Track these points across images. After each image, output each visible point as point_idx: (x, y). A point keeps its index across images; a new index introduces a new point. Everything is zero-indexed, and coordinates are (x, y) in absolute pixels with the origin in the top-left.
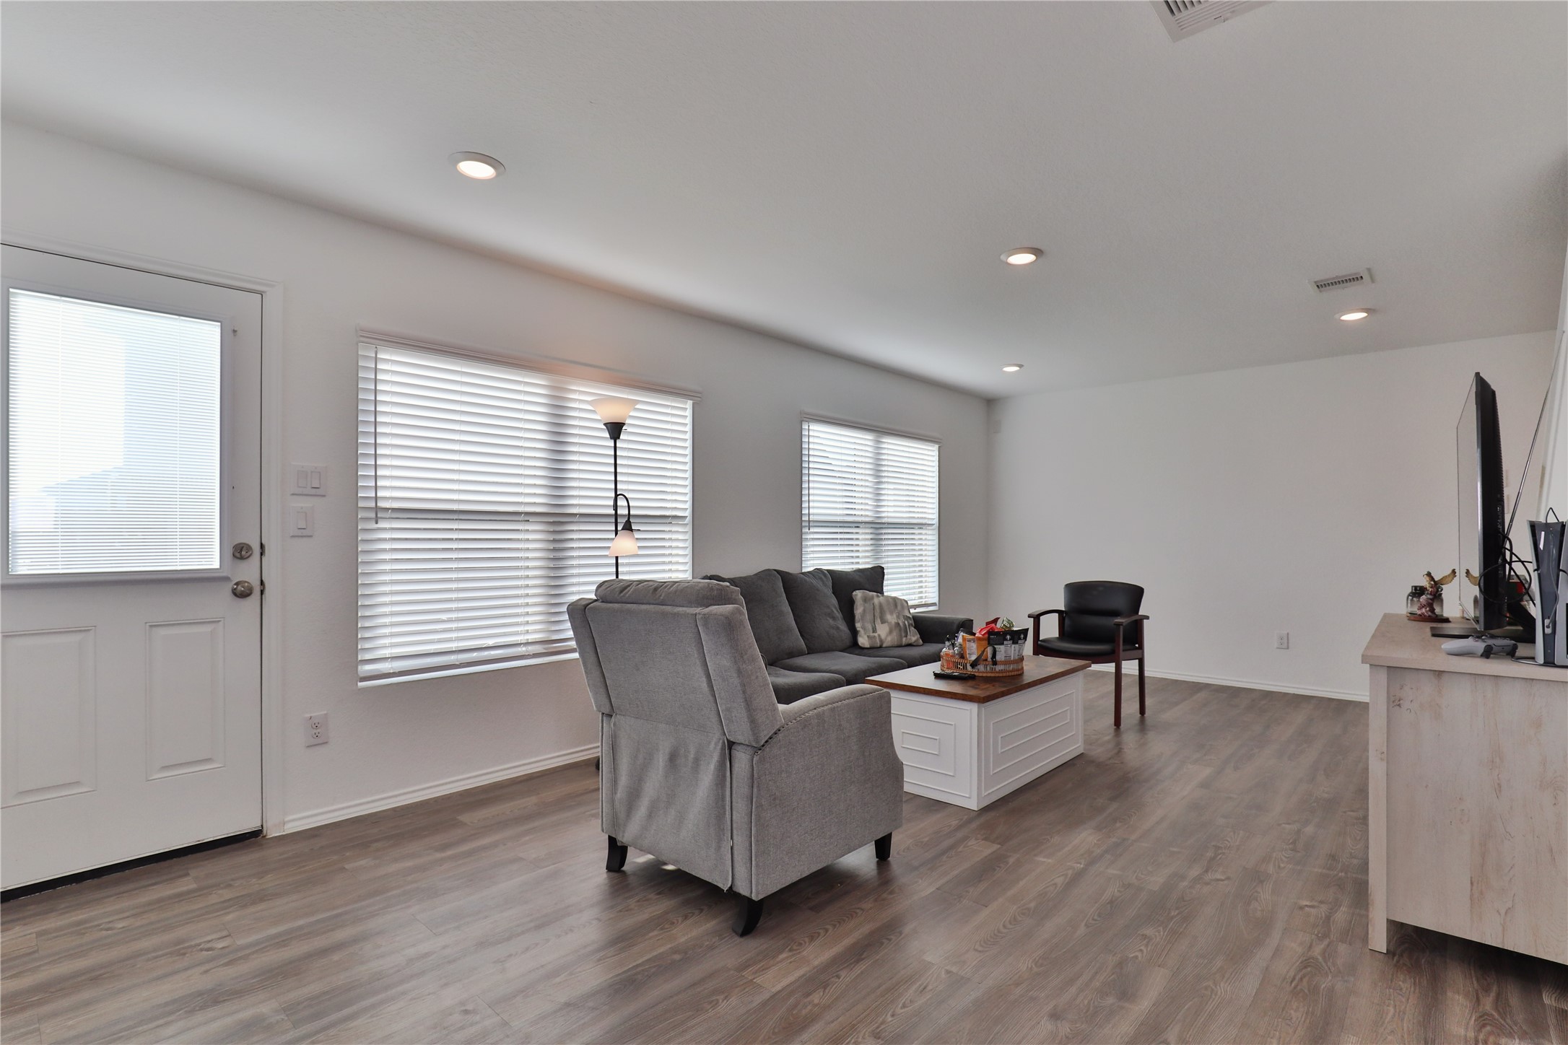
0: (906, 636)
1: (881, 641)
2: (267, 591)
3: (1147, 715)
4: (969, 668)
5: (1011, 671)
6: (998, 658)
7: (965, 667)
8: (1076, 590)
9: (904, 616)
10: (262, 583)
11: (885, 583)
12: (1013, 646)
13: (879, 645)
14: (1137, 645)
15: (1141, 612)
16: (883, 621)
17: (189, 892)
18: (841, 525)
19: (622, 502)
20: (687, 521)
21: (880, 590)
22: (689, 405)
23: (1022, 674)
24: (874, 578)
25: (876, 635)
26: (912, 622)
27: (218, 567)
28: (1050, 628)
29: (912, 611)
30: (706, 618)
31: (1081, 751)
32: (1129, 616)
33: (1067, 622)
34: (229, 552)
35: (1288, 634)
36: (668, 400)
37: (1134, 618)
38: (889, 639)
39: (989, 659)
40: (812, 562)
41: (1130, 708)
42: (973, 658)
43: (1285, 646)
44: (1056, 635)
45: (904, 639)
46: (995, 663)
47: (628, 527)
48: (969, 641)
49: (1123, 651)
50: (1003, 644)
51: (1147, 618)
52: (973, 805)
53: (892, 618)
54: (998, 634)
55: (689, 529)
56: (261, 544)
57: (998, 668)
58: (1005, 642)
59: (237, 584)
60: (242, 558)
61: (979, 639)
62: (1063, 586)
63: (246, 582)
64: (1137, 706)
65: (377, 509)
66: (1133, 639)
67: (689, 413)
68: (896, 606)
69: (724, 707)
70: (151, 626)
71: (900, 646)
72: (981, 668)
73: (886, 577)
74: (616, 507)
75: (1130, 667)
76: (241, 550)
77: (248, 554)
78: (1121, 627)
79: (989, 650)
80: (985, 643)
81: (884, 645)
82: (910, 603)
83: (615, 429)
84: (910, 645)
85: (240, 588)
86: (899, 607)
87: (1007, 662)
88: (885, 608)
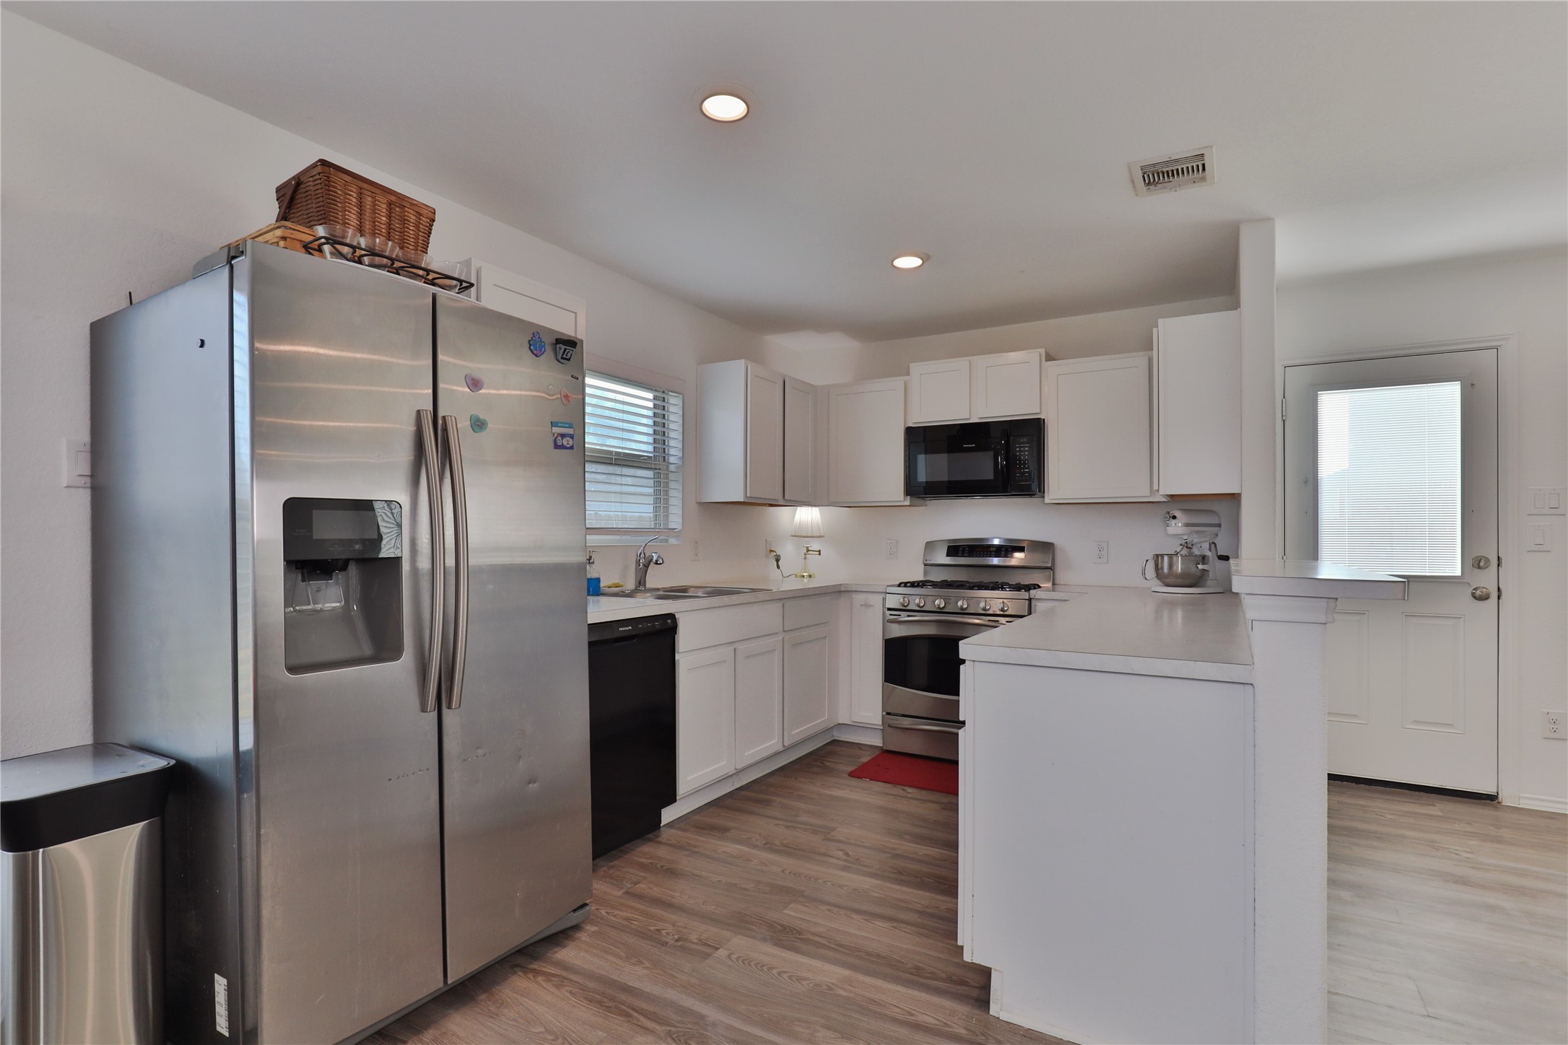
2: (1503, 597)
10: (1499, 589)
17: (1436, 816)
27: (1460, 574)
34: (1469, 563)
56: (1498, 557)
59: (1475, 589)
60: (1479, 567)
63: (1484, 588)
70: (1406, 615)
76: (1480, 562)
77: (1487, 565)
85: (1478, 592)
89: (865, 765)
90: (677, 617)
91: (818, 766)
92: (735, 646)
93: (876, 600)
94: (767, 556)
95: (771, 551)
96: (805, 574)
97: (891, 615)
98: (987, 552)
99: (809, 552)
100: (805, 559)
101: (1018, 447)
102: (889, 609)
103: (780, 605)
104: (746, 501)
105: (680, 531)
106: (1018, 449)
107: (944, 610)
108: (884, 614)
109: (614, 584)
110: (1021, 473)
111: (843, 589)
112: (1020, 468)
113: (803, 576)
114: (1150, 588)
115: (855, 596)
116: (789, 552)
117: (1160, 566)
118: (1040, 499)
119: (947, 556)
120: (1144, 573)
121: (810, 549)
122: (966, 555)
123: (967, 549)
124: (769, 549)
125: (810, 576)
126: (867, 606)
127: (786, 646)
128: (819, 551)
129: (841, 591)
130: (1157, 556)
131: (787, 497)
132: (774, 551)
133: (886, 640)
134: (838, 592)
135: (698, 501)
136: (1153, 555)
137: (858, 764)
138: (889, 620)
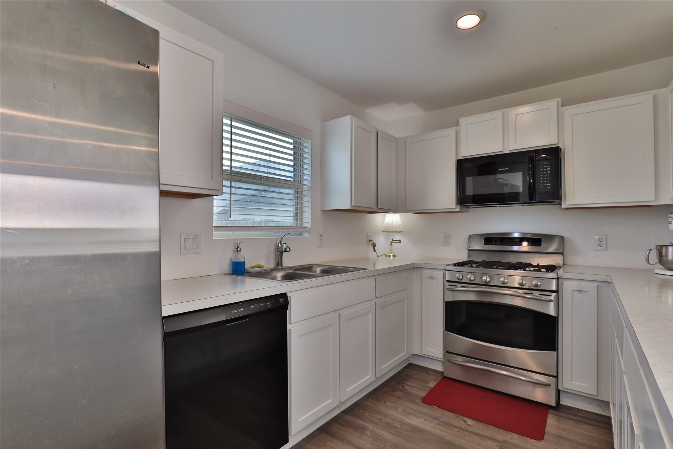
89: (433, 390)
90: (288, 296)
91: (400, 390)
92: (340, 312)
93: (439, 275)
94: (368, 244)
95: (370, 241)
96: (391, 255)
97: (449, 285)
98: (513, 242)
99: (394, 241)
100: (391, 245)
101: (542, 168)
102: (448, 281)
103: (373, 280)
104: (351, 208)
105: (310, 229)
107: (490, 284)
108: (444, 284)
109: (256, 265)
110: (544, 186)
111: (416, 267)
112: (543, 183)
113: (390, 256)
115: (424, 271)
116: (381, 241)
117: (664, 254)
118: (558, 206)
119: (484, 244)
120: (647, 259)
121: (394, 239)
122: (498, 244)
123: (498, 240)
124: (369, 239)
125: (394, 256)
126: (432, 278)
127: (377, 309)
128: (400, 241)
129: (415, 268)
130: (661, 246)
131: (379, 207)
132: (372, 241)
133: (446, 302)
134: (413, 268)
135: (322, 209)
136: (657, 246)
137: (427, 389)
138: (447, 288)
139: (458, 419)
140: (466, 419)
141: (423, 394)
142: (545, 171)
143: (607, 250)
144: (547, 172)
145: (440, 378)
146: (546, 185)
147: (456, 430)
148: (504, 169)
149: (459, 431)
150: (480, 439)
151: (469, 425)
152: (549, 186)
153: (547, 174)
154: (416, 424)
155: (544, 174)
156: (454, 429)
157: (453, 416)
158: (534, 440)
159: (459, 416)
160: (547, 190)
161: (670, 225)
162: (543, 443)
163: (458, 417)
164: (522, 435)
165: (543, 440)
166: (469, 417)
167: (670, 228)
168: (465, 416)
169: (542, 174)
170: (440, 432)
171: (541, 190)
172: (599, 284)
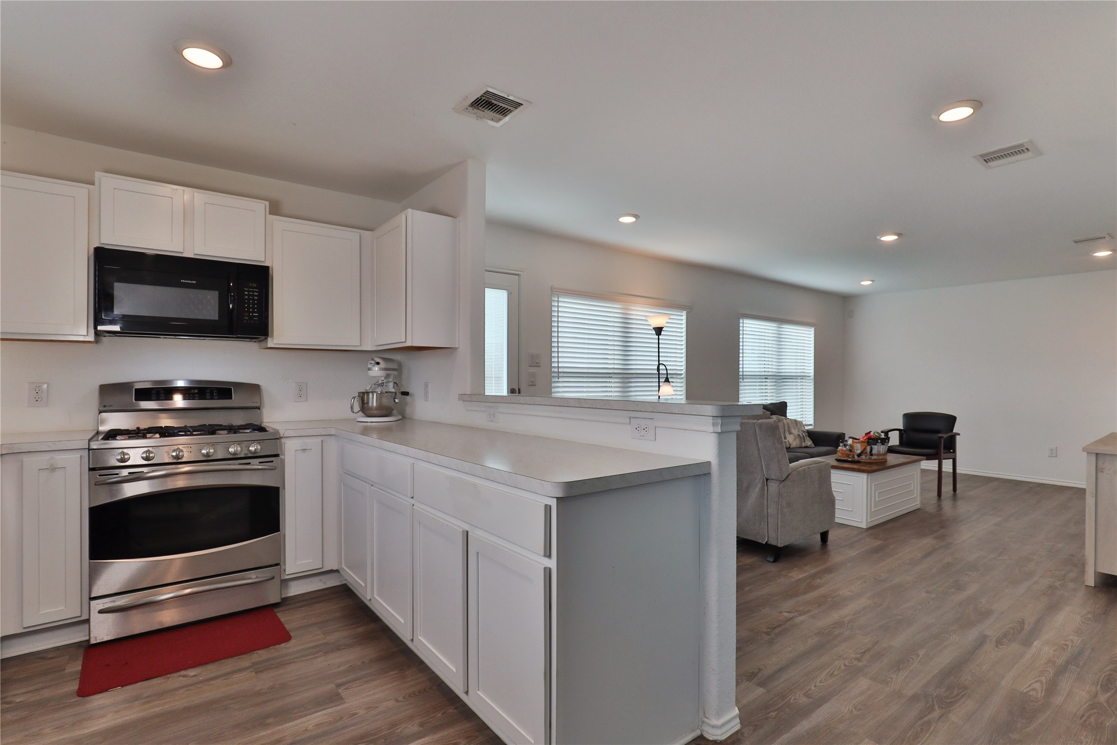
0: (805, 442)
1: (790, 444)
3: (958, 492)
4: (856, 457)
5: (881, 460)
6: (874, 452)
7: (853, 457)
8: (909, 417)
9: (802, 430)
11: (788, 411)
12: (882, 446)
13: (788, 447)
14: (952, 451)
15: (955, 431)
16: (790, 433)
18: (759, 377)
19: (662, 367)
20: (682, 376)
21: (784, 414)
22: (684, 313)
23: (886, 462)
24: (780, 409)
25: (786, 440)
26: (807, 434)
28: (894, 439)
29: (807, 428)
30: (760, 425)
31: (919, 507)
32: (946, 433)
33: (904, 436)
35: (1056, 447)
36: (674, 311)
37: (950, 434)
38: (794, 443)
39: (868, 453)
40: (744, 399)
41: (947, 488)
42: (859, 452)
43: (1054, 455)
44: (898, 444)
45: (803, 444)
46: (871, 455)
47: (667, 380)
48: (856, 443)
49: (944, 453)
50: (876, 445)
51: (959, 434)
52: (864, 526)
53: (795, 432)
54: (873, 439)
55: (684, 380)
57: (873, 457)
58: (878, 444)
61: (862, 442)
62: (902, 414)
64: (952, 487)
65: (558, 372)
66: (950, 446)
67: (684, 317)
68: (797, 424)
69: (766, 463)
71: (801, 447)
72: (863, 457)
73: (788, 408)
74: (658, 369)
75: (947, 465)
78: (942, 439)
79: (868, 448)
80: (866, 444)
81: (791, 447)
82: (804, 423)
83: (659, 331)
84: (806, 447)
86: (799, 425)
87: (878, 455)
88: (791, 426)
89: (85, 673)
93: (65, 459)
101: (246, 291)
102: (94, 469)
106: (246, 293)
110: (249, 316)
112: (249, 312)
114: (356, 419)
115: (26, 459)
117: (365, 401)
120: (352, 408)
122: (161, 398)
130: (363, 393)
133: (90, 508)
136: (359, 393)
137: (77, 677)
138: (96, 482)
139: (170, 679)
140: (182, 673)
141: (74, 686)
142: (251, 295)
143: (307, 401)
144: (253, 297)
145: (81, 653)
146: (252, 314)
147: (181, 691)
148: (189, 282)
149: (187, 690)
150: (225, 679)
151: (194, 676)
152: (256, 316)
153: (254, 300)
154: (105, 726)
155: (249, 299)
156: (177, 693)
157: (159, 681)
158: (284, 644)
159: (168, 676)
160: (253, 322)
161: (369, 371)
162: (294, 641)
163: (168, 678)
164: (269, 647)
165: (292, 638)
166: (186, 669)
167: (370, 374)
168: (179, 671)
169: (247, 299)
170: (160, 708)
171: (245, 321)
172: (322, 438)
